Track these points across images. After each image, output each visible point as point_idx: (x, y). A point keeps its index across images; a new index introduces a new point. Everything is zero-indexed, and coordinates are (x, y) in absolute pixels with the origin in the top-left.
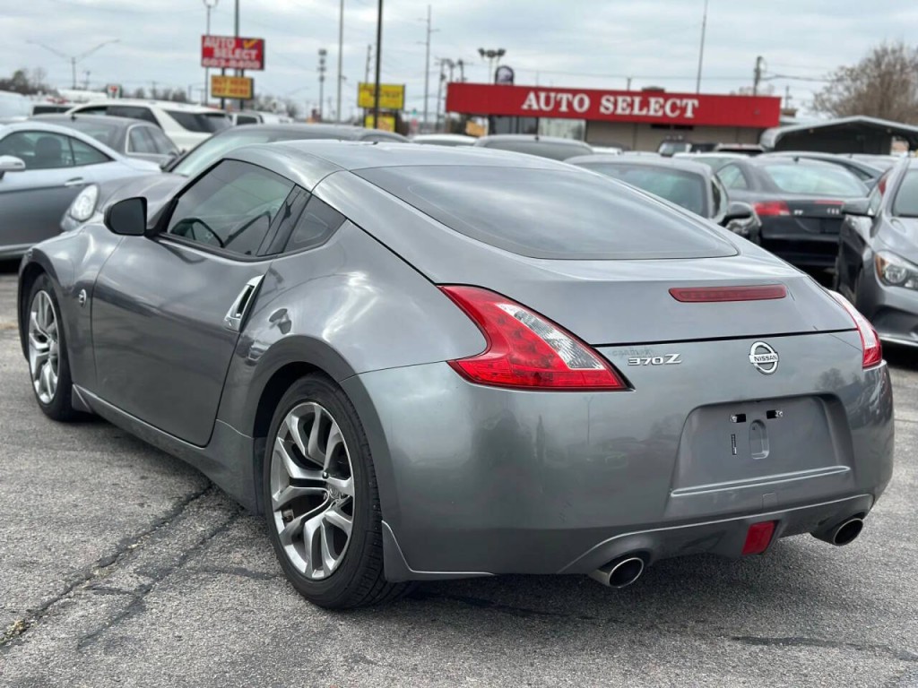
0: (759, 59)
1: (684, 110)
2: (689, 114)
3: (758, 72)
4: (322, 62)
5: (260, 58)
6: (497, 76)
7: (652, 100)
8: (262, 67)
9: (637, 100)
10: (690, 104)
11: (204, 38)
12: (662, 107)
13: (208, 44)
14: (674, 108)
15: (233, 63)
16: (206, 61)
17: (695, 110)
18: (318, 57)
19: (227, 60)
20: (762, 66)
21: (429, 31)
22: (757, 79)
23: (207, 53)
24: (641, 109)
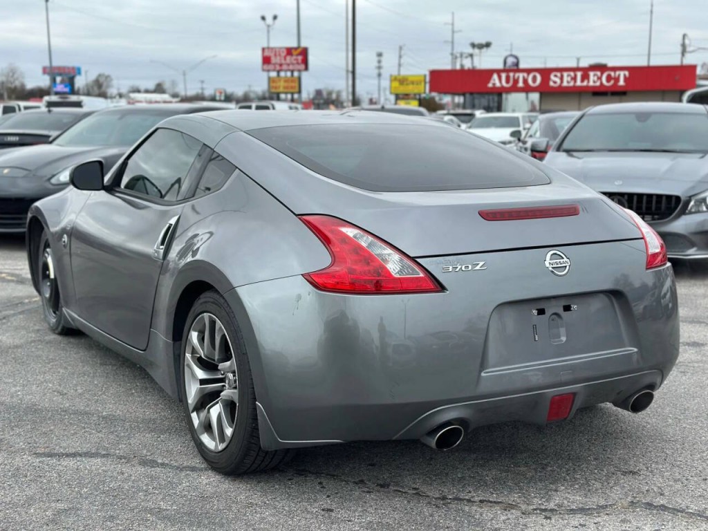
0: (684, 36)
1: (617, 79)
2: (622, 83)
3: (684, 46)
4: (379, 62)
5: (305, 62)
6: (505, 63)
7: (591, 74)
8: (306, 68)
9: (579, 74)
10: (622, 75)
11: (263, 49)
12: (600, 78)
13: (267, 54)
14: (609, 78)
15: (285, 67)
16: (266, 67)
17: (626, 79)
18: (376, 59)
19: (281, 65)
20: (687, 42)
21: (453, 32)
22: (684, 52)
23: (266, 60)
24: (582, 81)
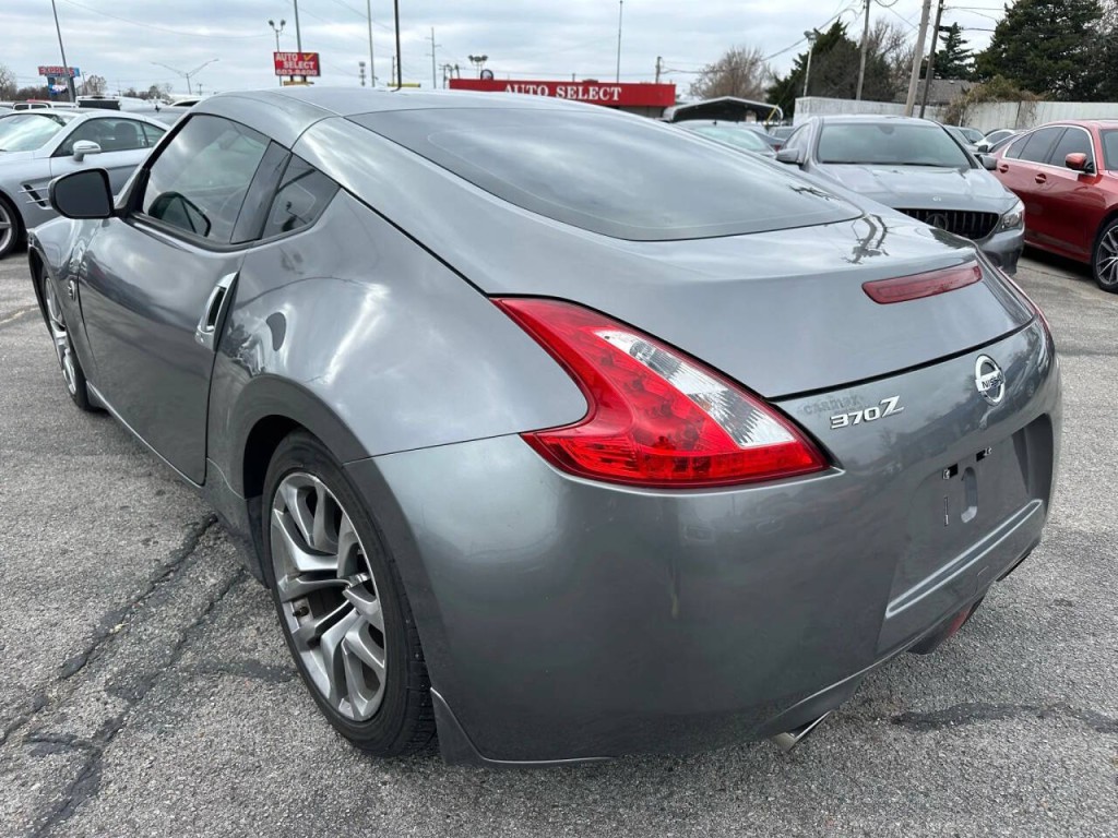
0: (659, 58)
1: (612, 94)
2: (616, 98)
3: (658, 67)
4: (362, 71)
5: (317, 67)
6: (482, 76)
7: (591, 89)
8: (318, 74)
9: (581, 89)
10: (616, 90)
11: (275, 54)
12: (598, 93)
13: (278, 58)
14: (605, 93)
15: (297, 72)
16: (278, 71)
17: (619, 94)
18: (360, 68)
19: (294, 70)
20: (661, 63)
21: (433, 46)
22: (658, 73)
23: (279, 65)
24: (583, 95)
